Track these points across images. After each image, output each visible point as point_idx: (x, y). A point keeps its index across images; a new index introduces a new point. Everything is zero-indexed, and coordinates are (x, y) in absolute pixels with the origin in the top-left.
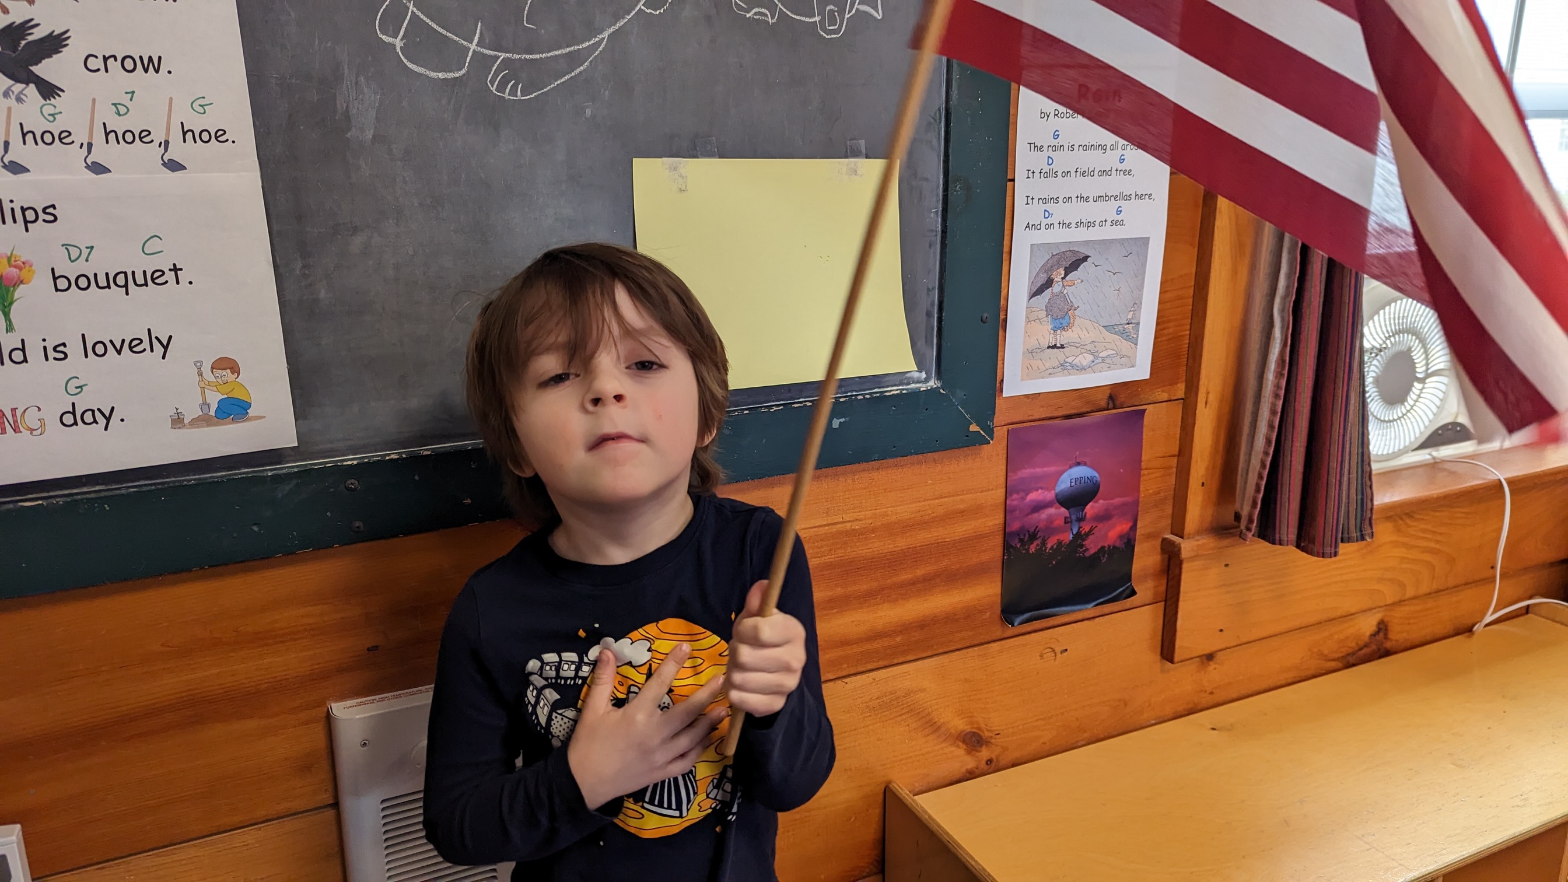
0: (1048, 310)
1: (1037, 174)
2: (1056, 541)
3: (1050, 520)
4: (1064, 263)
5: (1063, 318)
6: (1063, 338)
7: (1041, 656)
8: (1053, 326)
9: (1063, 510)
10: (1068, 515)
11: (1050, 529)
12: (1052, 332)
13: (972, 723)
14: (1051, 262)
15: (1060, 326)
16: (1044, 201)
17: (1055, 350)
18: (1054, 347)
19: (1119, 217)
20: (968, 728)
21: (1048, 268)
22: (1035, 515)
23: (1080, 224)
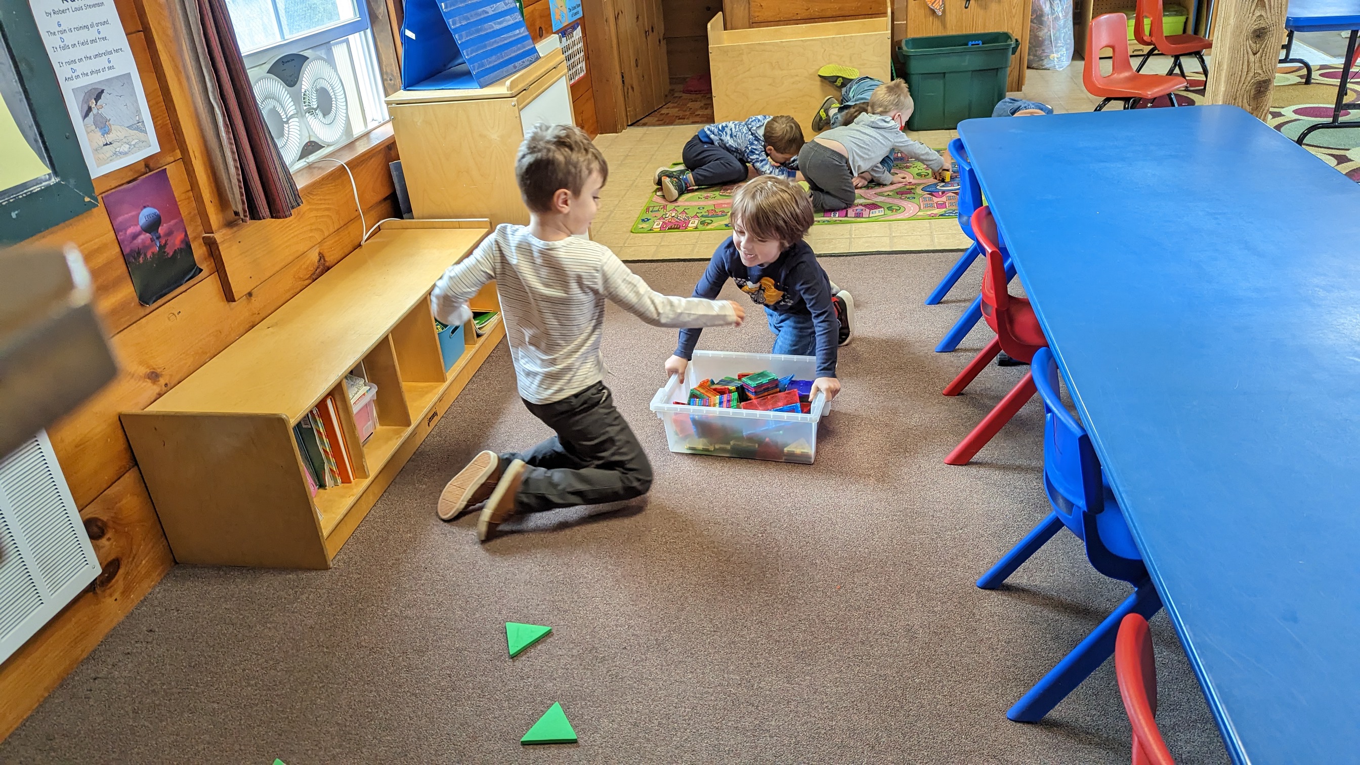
0: (95, 124)
1: (58, 49)
2: (151, 253)
3: (143, 241)
5: (105, 127)
6: (110, 138)
7: (169, 319)
8: (101, 132)
9: (148, 234)
10: (151, 237)
11: (146, 248)
12: (102, 136)
13: (148, 367)
15: (105, 132)
16: (69, 63)
17: (108, 146)
18: (107, 144)
19: (110, 65)
20: (148, 371)
21: (86, 101)
22: (135, 241)
23: (92, 72)
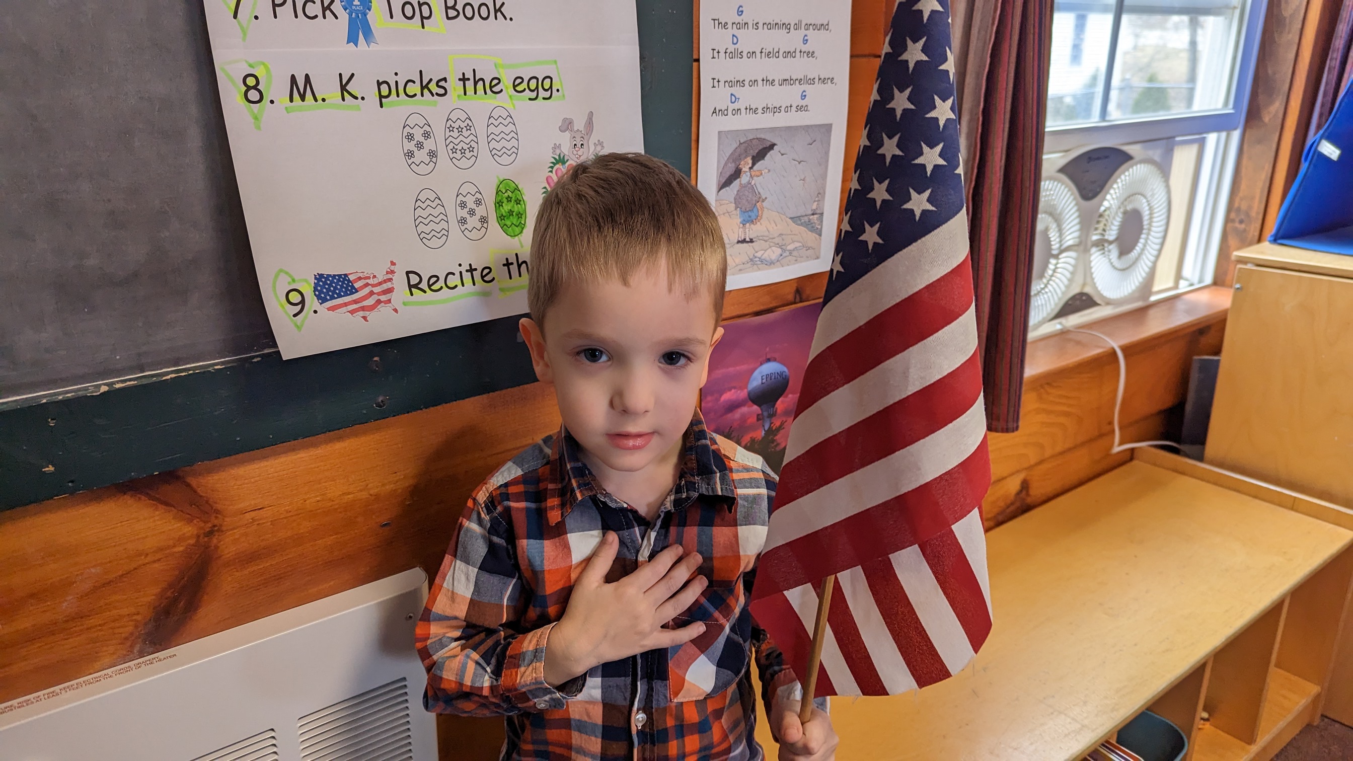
0: (737, 201)
1: (722, 54)
2: (749, 439)
3: (744, 419)
4: (751, 151)
5: (752, 211)
6: (752, 231)
8: (742, 219)
9: (755, 407)
11: (744, 428)
12: (742, 225)
14: (739, 150)
15: (749, 219)
16: (731, 84)
17: (745, 245)
18: (745, 240)
19: (804, 103)
21: (736, 157)
22: (729, 415)
23: (766, 109)
